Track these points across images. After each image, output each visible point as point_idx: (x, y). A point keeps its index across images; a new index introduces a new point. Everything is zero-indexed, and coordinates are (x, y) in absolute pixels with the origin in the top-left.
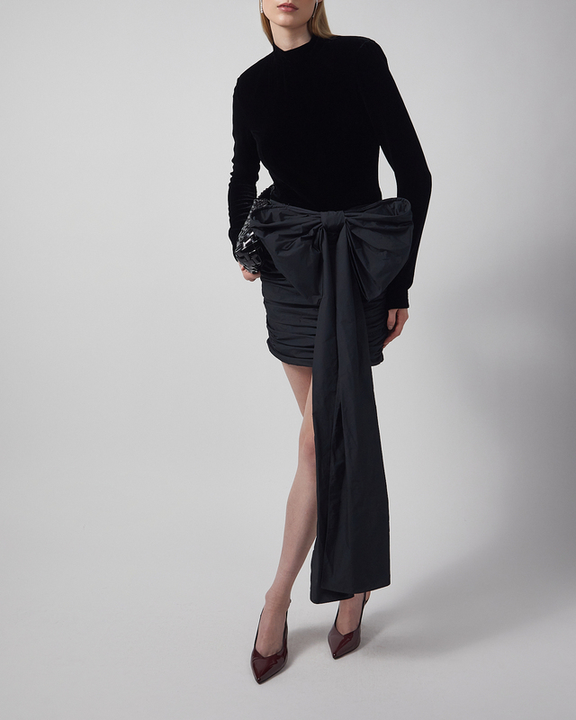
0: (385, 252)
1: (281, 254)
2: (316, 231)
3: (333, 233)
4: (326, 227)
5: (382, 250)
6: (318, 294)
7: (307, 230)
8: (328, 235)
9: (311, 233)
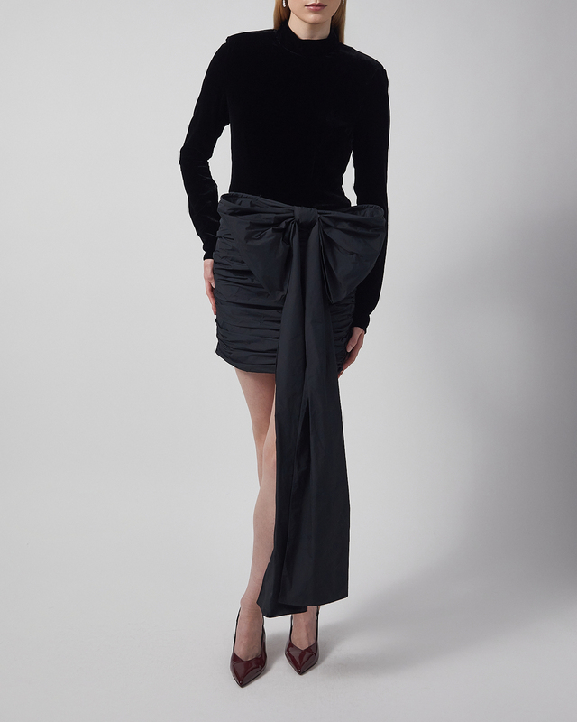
0: (354, 256)
1: (250, 243)
2: (288, 224)
3: (305, 228)
4: (298, 222)
5: (352, 253)
6: (282, 290)
7: (279, 221)
8: (299, 231)
9: (283, 225)
